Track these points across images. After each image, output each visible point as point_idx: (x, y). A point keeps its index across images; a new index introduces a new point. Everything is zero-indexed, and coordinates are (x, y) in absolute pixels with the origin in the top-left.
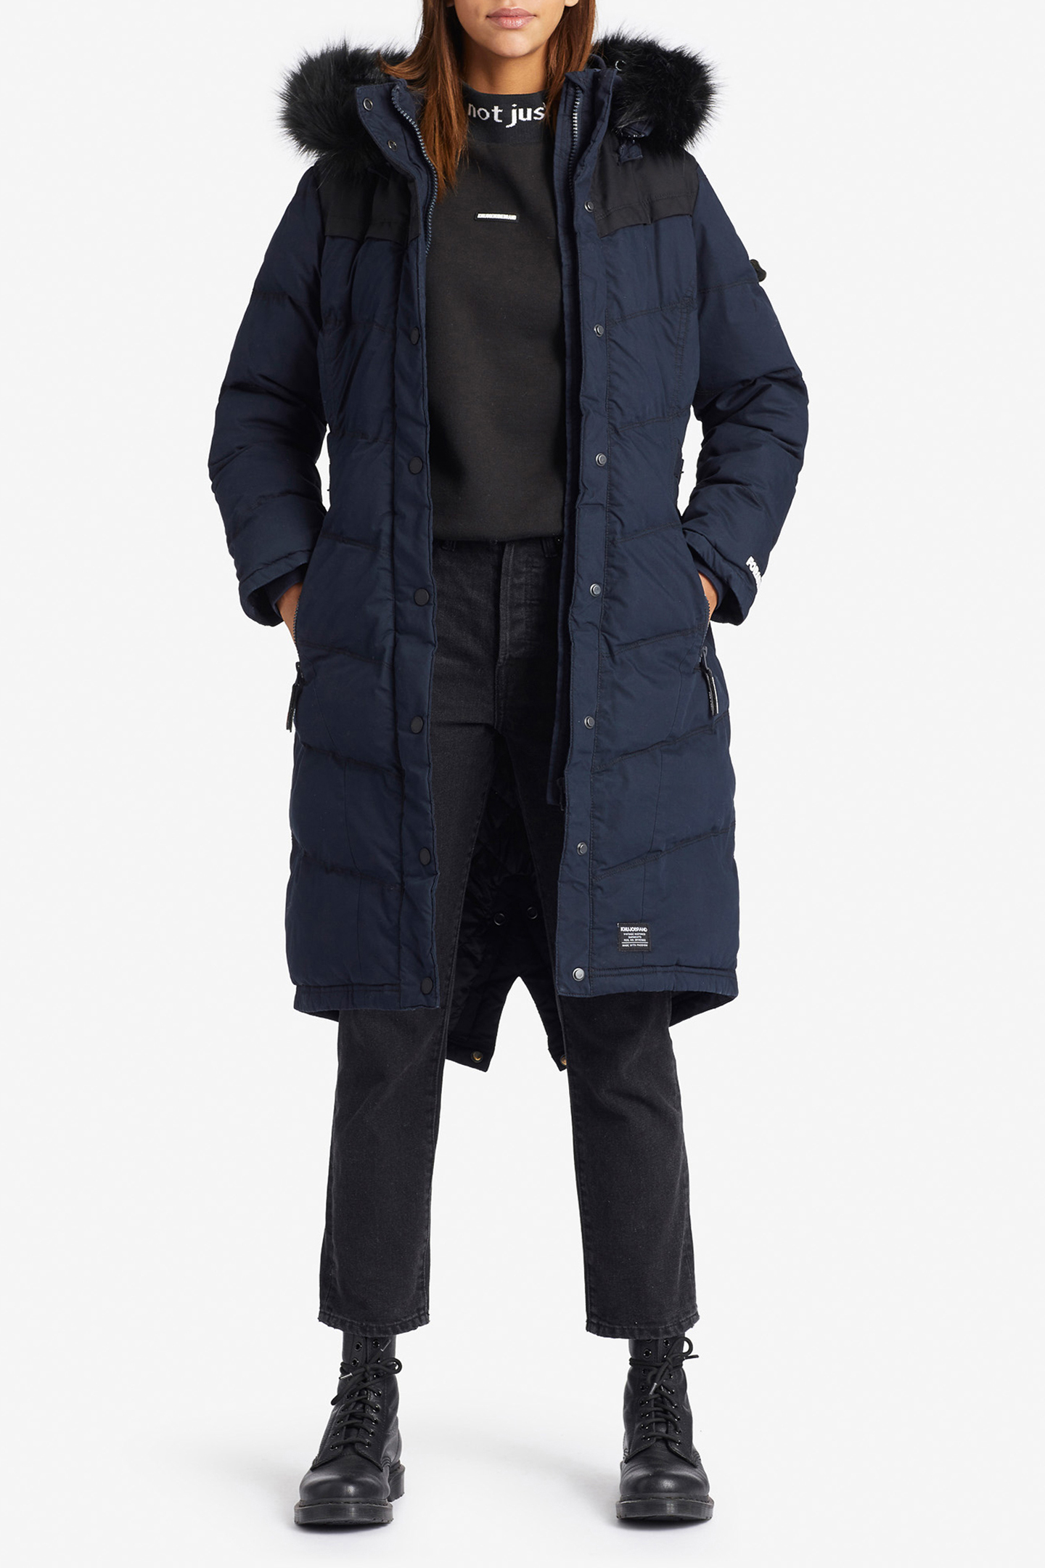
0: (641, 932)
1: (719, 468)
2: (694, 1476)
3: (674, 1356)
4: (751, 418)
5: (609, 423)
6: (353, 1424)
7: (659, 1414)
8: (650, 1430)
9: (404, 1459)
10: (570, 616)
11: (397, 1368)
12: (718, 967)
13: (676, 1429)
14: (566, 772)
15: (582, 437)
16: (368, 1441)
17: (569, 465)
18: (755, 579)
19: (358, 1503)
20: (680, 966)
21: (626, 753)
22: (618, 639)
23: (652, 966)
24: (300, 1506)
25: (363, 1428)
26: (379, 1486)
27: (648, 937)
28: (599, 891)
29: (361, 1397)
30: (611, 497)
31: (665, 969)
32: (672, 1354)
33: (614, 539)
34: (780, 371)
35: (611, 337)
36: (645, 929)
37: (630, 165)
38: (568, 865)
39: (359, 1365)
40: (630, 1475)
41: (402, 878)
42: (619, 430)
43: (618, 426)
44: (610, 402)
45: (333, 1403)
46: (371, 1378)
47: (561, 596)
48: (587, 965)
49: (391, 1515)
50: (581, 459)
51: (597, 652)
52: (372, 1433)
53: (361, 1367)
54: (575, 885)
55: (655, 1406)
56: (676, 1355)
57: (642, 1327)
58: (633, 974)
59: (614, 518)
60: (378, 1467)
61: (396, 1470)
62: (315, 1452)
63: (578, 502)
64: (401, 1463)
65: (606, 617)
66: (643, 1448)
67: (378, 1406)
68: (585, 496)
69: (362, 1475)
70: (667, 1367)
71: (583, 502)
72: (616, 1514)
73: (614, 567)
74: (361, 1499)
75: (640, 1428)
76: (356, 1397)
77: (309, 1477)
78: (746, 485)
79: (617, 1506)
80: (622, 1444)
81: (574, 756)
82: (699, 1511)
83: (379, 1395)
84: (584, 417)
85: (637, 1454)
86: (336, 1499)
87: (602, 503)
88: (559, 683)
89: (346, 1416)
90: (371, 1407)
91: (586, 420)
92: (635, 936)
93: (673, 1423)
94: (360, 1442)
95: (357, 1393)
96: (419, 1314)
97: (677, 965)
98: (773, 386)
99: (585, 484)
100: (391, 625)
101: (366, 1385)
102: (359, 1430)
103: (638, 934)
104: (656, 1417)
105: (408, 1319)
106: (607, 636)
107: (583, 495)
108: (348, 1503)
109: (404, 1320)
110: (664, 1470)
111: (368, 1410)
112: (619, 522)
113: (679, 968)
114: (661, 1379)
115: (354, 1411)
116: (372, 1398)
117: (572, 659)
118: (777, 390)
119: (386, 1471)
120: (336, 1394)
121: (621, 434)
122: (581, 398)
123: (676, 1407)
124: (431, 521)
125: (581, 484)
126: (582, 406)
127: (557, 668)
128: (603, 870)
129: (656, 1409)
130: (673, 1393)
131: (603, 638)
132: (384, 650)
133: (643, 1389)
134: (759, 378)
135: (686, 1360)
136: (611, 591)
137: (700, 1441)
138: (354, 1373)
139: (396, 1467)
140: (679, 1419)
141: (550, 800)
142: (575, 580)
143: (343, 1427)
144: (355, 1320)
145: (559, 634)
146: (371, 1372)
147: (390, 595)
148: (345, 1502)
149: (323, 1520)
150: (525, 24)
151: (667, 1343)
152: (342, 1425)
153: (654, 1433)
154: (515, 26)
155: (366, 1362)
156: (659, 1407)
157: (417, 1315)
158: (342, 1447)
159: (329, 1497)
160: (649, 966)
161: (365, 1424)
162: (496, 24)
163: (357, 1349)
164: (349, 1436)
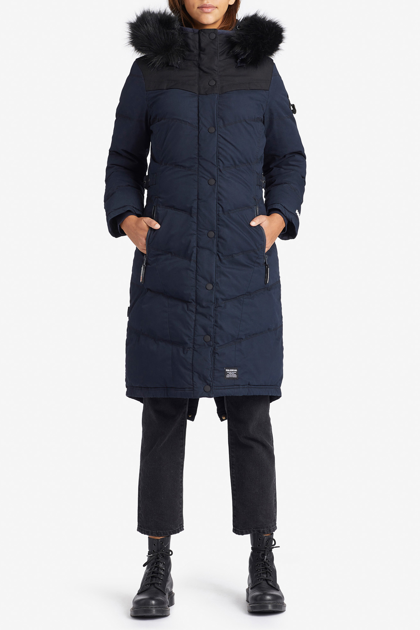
0: (234, 371)
2: (278, 594)
6: (154, 576)
7: (263, 569)
8: (260, 576)
9: (174, 590)
11: (171, 553)
13: (270, 576)
16: (160, 582)
19: (156, 608)
20: (250, 385)
21: (227, 300)
22: (223, 254)
23: (238, 385)
24: (133, 609)
25: (158, 578)
26: (164, 601)
27: (237, 373)
28: (217, 355)
29: (157, 565)
31: (243, 386)
32: (268, 546)
33: (219, 214)
36: (236, 370)
40: (253, 594)
43: (221, 168)
45: (145, 565)
46: (160, 558)
49: (169, 613)
52: (162, 580)
53: (156, 553)
58: (230, 388)
60: (164, 593)
61: (171, 594)
64: (173, 592)
66: (257, 583)
67: (164, 568)
69: (157, 596)
72: (248, 610)
73: (220, 225)
74: (157, 606)
75: (256, 575)
76: (155, 565)
77: (136, 597)
82: (281, 608)
83: (164, 564)
86: (147, 606)
89: (151, 573)
90: (161, 569)
92: (232, 373)
94: (157, 583)
95: (155, 563)
97: (249, 385)
100: (195, 244)
101: (158, 560)
102: (156, 578)
104: (262, 571)
105: (176, 529)
106: (218, 253)
108: (152, 608)
109: (174, 529)
110: (267, 592)
111: (160, 570)
112: (221, 207)
115: (154, 570)
116: (161, 565)
119: (167, 595)
123: (270, 567)
128: (218, 346)
129: (262, 568)
130: (269, 561)
133: (257, 560)
135: (273, 548)
136: (219, 234)
137: (280, 581)
138: (154, 555)
140: (271, 572)
143: (150, 577)
144: (153, 530)
146: (160, 555)
147: (195, 233)
148: (151, 608)
149: (142, 615)
150: (212, 11)
151: (267, 541)
152: (149, 576)
153: (262, 577)
154: (208, 11)
155: (158, 551)
156: (263, 567)
157: (179, 527)
158: (150, 585)
159: (144, 605)
160: (237, 385)
161: (159, 576)
162: (201, 11)
163: (154, 545)
164: (152, 581)
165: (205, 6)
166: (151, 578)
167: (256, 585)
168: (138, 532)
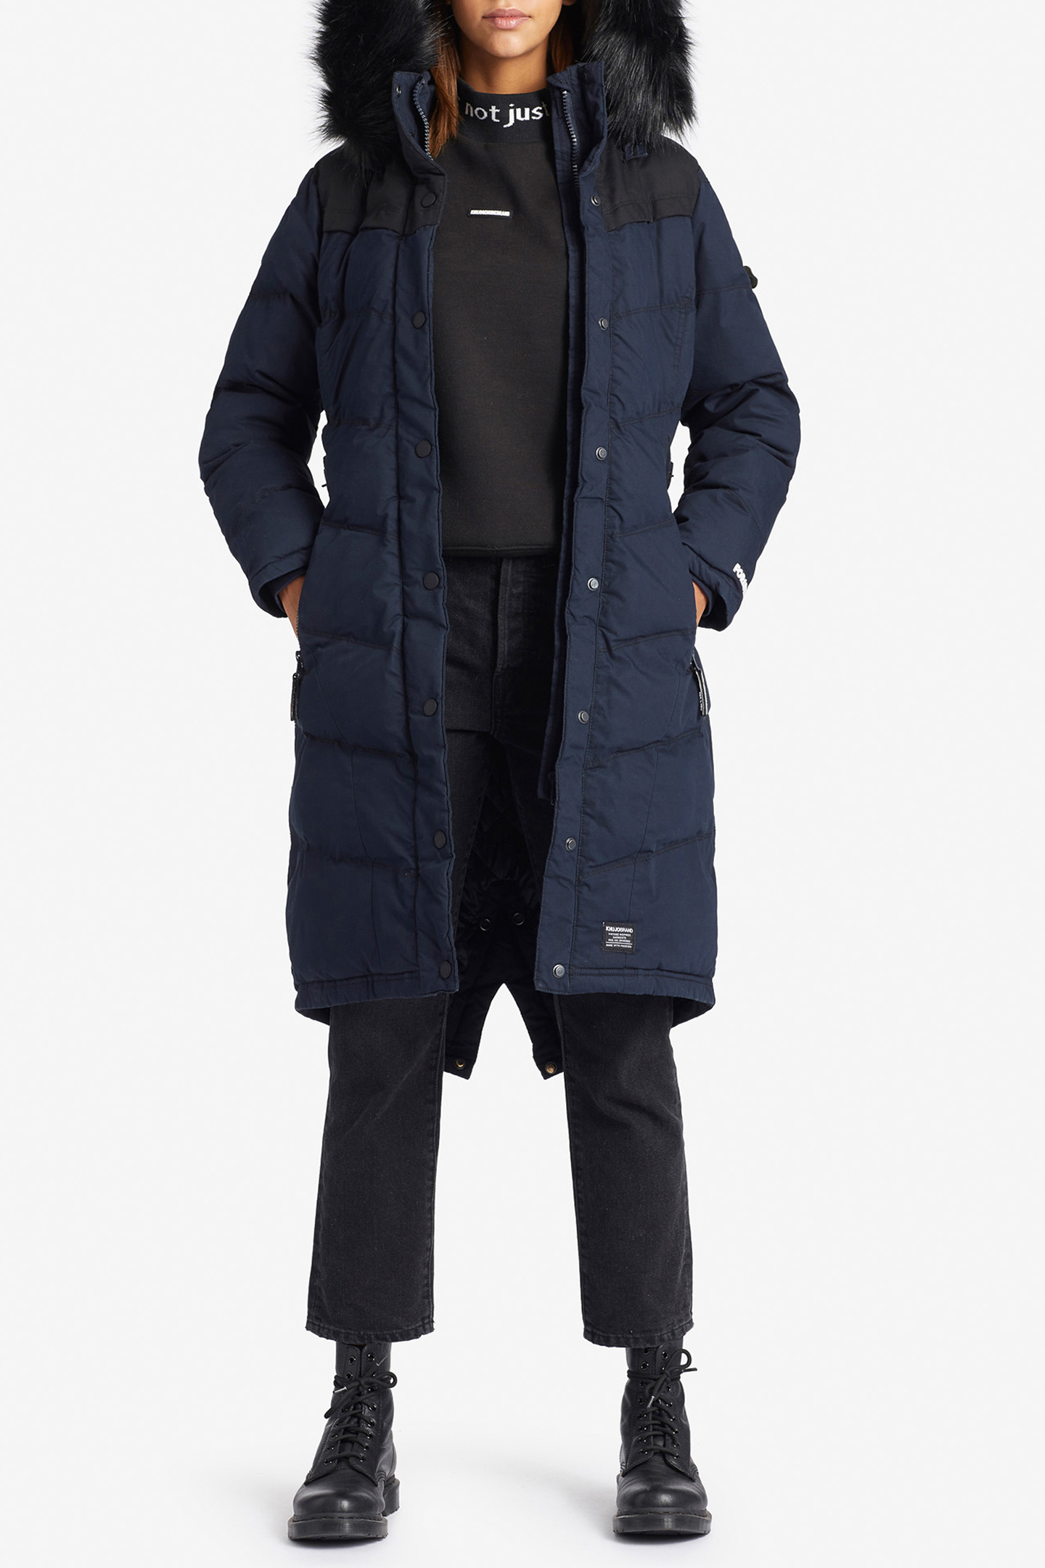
0: (626, 933)
1: (707, 473)
2: (693, 1490)
3: (672, 1368)
4: (739, 423)
5: (611, 417)
6: (347, 1438)
7: (656, 1427)
8: (648, 1443)
9: (398, 1474)
10: (566, 610)
11: (392, 1381)
12: (697, 973)
13: (674, 1443)
14: (556, 766)
15: (582, 429)
16: (362, 1455)
17: (569, 458)
18: (741, 586)
19: (352, 1518)
20: (662, 970)
21: (621, 750)
22: (616, 634)
23: (634, 968)
24: (294, 1521)
25: (358, 1443)
26: (374, 1501)
27: (632, 938)
28: (586, 888)
29: (356, 1412)
30: (611, 491)
31: (647, 972)
32: (669, 1367)
33: (613, 534)
34: (769, 376)
35: (615, 332)
36: (630, 930)
37: (635, 163)
38: (555, 861)
39: (353, 1379)
40: (627, 1490)
41: (416, 864)
42: (620, 425)
43: (619, 421)
44: (612, 397)
45: (326, 1416)
46: (365, 1392)
47: (558, 590)
48: (568, 962)
49: (386, 1530)
50: (581, 452)
51: (594, 646)
52: (367, 1448)
53: (355, 1380)
54: (561, 881)
55: (653, 1419)
56: (674, 1367)
57: (638, 1336)
58: (613, 975)
59: (613, 512)
60: (372, 1481)
61: (391, 1484)
62: (308, 1466)
63: (576, 496)
64: (396, 1477)
65: (604, 612)
66: (640, 1461)
67: (373, 1420)
68: (584, 490)
69: (357, 1490)
70: (665, 1380)
71: (580, 496)
72: (612, 1529)
73: (612, 562)
74: (356, 1515)
75: (638, 1441)
76: (351, 1411)
77: (302, 1492)
78: (734, 489)
79: (614, 1521)
80: (619, 1457)
81: (566, 751)
82: (698, 1527)
83: (374, 1409)
84: (585, 410)
85: (634, 1468)
86: (330, 1514)
87: (601, 497)
88: (554, 676)
89: (340, 1430)
90: (366, 1421)
91: (587, 413)
92: (619, 936)
93: (671, 1436)
94: (354, 1456)
95: (352, 1407)
96: (423, 1323)
97: (658, 969)
98: (761, 390)
99: (584, 477)
100: (398, 609)
101: (361, 1399)
102: (353, 1444)
103: (623, 935)
104: (654, 1430)
105: (410, 1328)
106: (604, 630)
107: (582, 489)
108: (343, 1518)
109: (406, 1328)
110: (662, 1484)
111: (363, 1425)
112: (618, 517)
113: (660, 973)
114: (658, 1391)
115: (348, 1425)
116: (366, 1412)
117: (568, 653)
118: (765, 396)
119: (381, 1485)
120: (330, 1407)
121: (622, 428)
122: (582, 390)
123: (674, 1419)
124: (440, 504)
125: (580, 477)
126: (583, 399)
127: (553, 661)
128: (591, 867)
129: (653, 1422)
130: (671, 1405)
131: (600, 632)
132: (394, 635)
133: (640, 1402)
134: (747, 382)
135: (684, 1373)
136: (609, 585)
137: (698, 1454)
138: (349, 1386)
139: (390, 1481)
140: (676, 1432)
141: (540, 794)
142: (572, 573)
143: (337, 1442)
144: (350, 1329)
145: (556, 628)
146: (366, 1386)
147: (397, 581)
148: (339, 1518)
149: (317, 1535)
150: (518, 24)
151: (665, 1355)
152: (337, 1439)
153: (652, 1446)
154: (508, 27)
155: (360, 1376)
156: (656, 1420)
157: (421, 1323)
158: (338, 1462)
159: (323, 1512)
160: (631, 968)
161: (360, 1438)
162: (493, 25)
163: (351, 1362)
164: (343, 1451)
165: (500, 13)
166: (341, 1443)
167: (636, 1466)
168: (309, 1332)
